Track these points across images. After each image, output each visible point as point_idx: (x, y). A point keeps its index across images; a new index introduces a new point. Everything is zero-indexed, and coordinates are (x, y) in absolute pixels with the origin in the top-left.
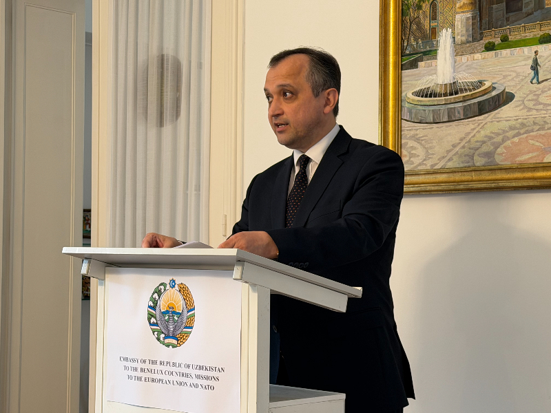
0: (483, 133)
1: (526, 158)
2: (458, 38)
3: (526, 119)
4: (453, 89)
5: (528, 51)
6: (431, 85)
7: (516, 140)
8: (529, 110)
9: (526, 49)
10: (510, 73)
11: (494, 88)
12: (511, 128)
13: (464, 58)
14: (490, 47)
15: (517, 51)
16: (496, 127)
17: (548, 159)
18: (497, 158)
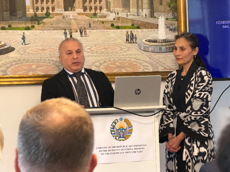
0: (1, 62)
3: (20, 58)
5: (21, 32)
7: (16, 66)
8: (22, 55)
9: (19, 31)
10: (13, 40)
11: (6, 45)
12: (14, 61)
14: (3, 29)
15: (15, 31)
16: (7, 60)
17: (31, 74)
18: (8, 73)
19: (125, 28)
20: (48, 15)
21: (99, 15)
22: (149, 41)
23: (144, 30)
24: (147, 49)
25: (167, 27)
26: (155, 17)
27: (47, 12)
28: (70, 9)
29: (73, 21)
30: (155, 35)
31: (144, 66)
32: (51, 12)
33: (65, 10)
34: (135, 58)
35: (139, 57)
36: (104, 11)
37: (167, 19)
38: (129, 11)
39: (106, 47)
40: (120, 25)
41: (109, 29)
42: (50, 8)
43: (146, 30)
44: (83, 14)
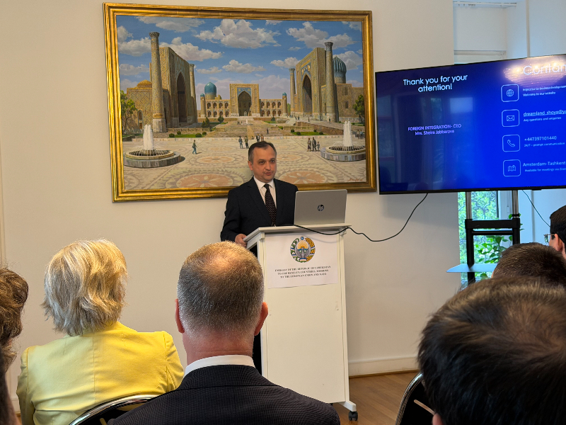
0: (170, 174)
1: (192, 185)
2: (155, 130)
3: (191, 169)
4: (153, 153)
5: (191, 140)
6: (140, 150)
7: (187, 177)
8: (193, 165)
9: (190, 139)
10: (182, 148)
11: (175, 154)
12: (184, 172)
13: (159, 139)
14: (172, 136)
15: (185, 139)
16: (176, 171)
17: (202, 186)
18: (178, 185)
19: (306, 134)
20: (221, 120)
21: (277, 120)
22: (333, 149)
23: (328, 136)
24: (331, 158)
25: (353, 133)
26: (340, 122)
27: (220, 117)
28: (245, 113)
29: (249, 127)
30: (341, 142)
31: (327, 176)
32: (224, 117)
33: (240, 115)
34: (317, 168)
35: (323, 166)
36: (283, 116)
37: (353, 124)
38: (311, 116)
39: (286, 156)
40: (300, 131)
41: (289, 135)
42: (224, 113)
43: (330, 136)
44: (260, 119)
